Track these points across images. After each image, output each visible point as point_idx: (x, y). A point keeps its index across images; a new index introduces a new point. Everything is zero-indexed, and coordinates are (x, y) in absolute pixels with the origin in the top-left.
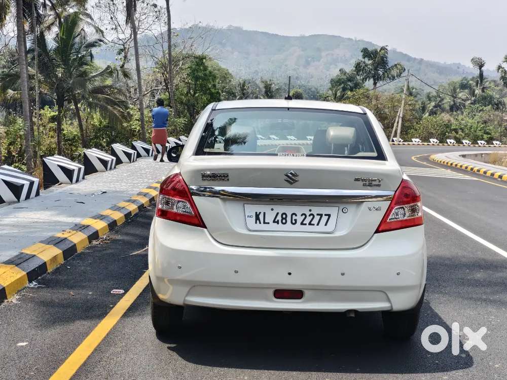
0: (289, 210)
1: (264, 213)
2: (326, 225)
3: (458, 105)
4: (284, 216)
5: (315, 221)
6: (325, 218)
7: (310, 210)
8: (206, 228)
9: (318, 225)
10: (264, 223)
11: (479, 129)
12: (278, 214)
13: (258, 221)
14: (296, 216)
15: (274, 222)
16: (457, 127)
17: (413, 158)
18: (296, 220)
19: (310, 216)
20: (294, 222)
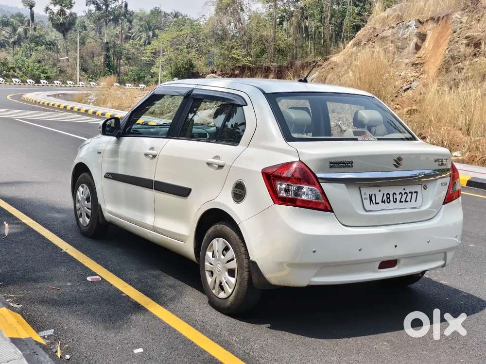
0: (390, 190)
1: (375, 194)
2: (416, 201)
3: (2, 42)
4: (388, 196)
5: (409, 199)
6: (414, 195)
7: (404, 189)
8: (333, 212)
9: (410, 202)
10: (376, 203)
11: (36, 68)
12: (384, 194)
13: (371, 202)
14: (396, 195)
15: (382, 202)
16: (14, 66)
17: (8, 97)
18: (396, 199)
19: (405, 194)
20: (395, 200)
